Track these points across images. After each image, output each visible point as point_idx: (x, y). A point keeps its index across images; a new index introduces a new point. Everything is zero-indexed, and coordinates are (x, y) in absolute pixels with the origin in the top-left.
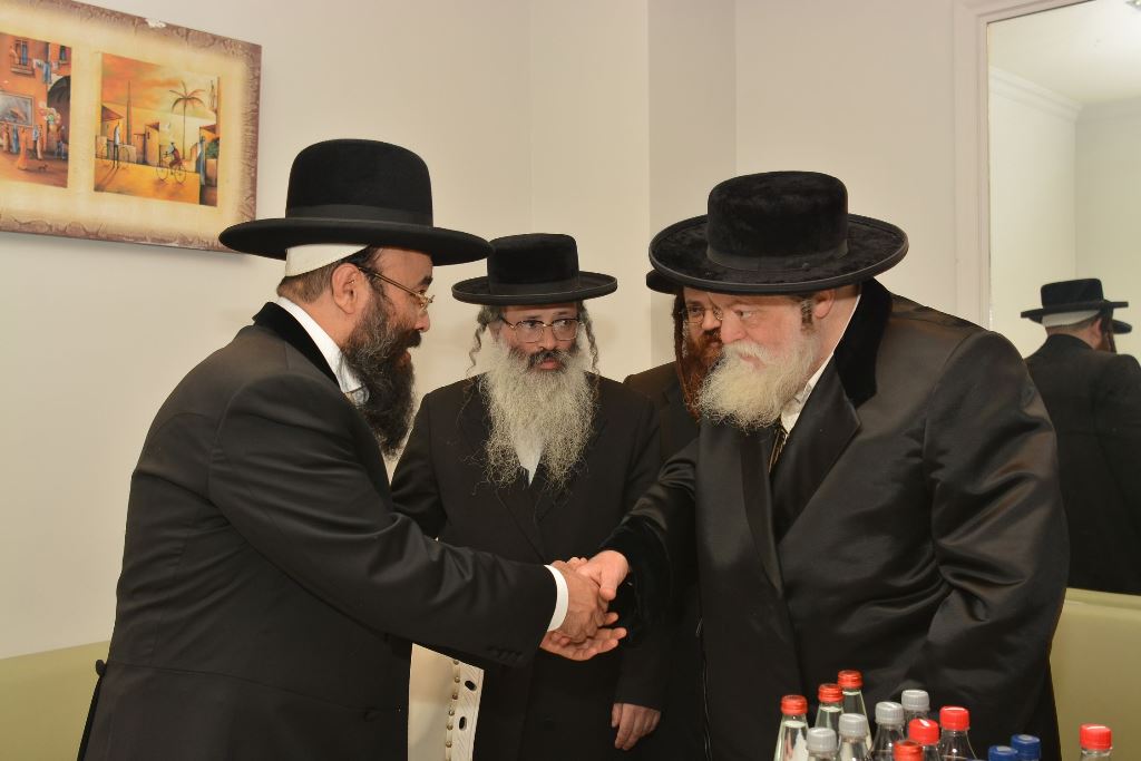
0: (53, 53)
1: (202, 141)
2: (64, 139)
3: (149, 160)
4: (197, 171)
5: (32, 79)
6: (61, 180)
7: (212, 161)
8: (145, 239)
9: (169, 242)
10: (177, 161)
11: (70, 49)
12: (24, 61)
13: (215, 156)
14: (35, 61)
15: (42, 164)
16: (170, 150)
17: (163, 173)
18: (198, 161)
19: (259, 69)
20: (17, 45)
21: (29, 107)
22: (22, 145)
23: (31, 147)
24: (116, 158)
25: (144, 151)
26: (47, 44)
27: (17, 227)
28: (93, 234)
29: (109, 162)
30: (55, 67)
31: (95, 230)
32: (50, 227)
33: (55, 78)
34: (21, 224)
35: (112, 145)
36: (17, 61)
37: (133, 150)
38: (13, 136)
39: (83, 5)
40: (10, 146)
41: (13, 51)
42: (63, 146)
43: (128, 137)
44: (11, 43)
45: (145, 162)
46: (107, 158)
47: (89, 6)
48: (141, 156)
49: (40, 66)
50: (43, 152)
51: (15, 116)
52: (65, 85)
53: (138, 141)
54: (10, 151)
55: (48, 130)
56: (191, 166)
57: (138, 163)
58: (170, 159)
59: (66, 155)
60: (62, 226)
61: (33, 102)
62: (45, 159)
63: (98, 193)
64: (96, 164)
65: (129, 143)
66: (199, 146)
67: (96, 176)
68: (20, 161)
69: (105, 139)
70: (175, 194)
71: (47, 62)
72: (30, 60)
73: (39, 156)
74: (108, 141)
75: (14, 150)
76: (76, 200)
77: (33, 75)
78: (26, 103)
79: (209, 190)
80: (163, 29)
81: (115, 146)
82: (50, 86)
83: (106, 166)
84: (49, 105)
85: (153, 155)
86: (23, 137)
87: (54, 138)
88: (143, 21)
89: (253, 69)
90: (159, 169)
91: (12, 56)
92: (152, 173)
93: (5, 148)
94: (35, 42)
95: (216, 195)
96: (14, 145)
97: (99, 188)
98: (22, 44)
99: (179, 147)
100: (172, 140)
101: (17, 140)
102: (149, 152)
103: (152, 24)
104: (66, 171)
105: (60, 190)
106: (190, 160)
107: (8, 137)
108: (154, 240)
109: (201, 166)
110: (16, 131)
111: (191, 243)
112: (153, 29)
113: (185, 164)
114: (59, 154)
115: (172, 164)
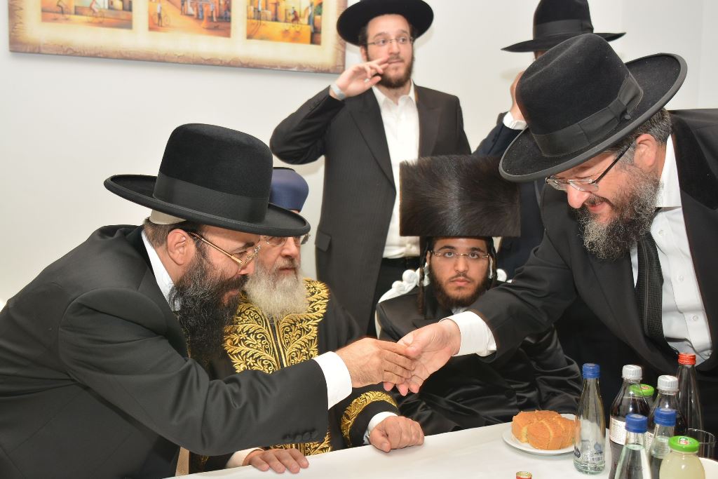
1: (311, 5)
2: (228, 8)
3: (279, 19)
4: (309, 24)
6: (226, 32)
7: (318, 17)
8: (276, 67)
9: (291, 68)
10: (296, 18)
13: (320, 14)
15: (216, 25)
16: (291, 12)
17: (287, 26)
18: (309, 17)
22: (205, 14)
23: (210, 15)
24: (259, 18)
25: (276, 13)
27: (203, 61)
28: (244, 64)
29: (255, 21)
31: (247, 62)
32: (221, 61)
34: (205, 60)
35: (257, 11)
37: (269, 13)
38: (200, 9)
40: (198, 15)
42: (228, 13)
43: (266, 5)
45: (276, 20)
46: (254, 19)
48: (274, 17)
50: (217, 18)
53: (272, 8)
54: (198, 18)
55: (220, 4)
56: (304, 21)
57: (272, 20)
58: (292, 17)
59: (230, 18)
60: (228, 60)
62: (218, 22)
63: (248, 40)
64: (248, 23)
65: (267, 9)
66: (310, 8)
67: (248, 30)
68: (204, 24)
69: (252, 8)
70: (295, 38)
73: (215, 19)
74: (255, 8)
75: (200, 17)
76: (236, 45)
79: (316, 36)
81: (259, 11)
83: (253, 24)
85: (282, 15)
86: (205, 9)
87: (223, 8)
90: (286, 24)
92: (281, 26)
93: (195, 16)
95: (320, 38)
96: (200, 14)
97: (249, 37)
99: (297, 9)
100: (293, 5)
101: (202, 11)
102: (279, 14)
104: (229, 28)
105: (227, 39)
106: (304, 17)
107: (197, 10)
108: (282, 67)
109: (311, 21)
110: (201, 6)
111: (305, 68)
113: (301, 20)
114: (226, 18)
115: (293, 20)
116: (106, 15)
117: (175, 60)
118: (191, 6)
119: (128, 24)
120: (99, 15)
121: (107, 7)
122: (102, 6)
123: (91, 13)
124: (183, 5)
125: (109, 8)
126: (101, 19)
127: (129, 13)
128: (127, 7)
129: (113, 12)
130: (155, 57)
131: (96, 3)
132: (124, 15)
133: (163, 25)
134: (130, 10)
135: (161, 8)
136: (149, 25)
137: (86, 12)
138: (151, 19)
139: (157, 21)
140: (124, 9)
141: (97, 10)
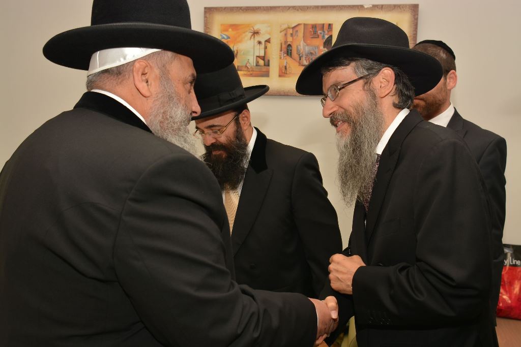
0: (326, 27)
5: (318, 39)
11: (332, 24)
12: (315, 33)
14: (319, 32)
19: (418, 15)
20: (313, 27)
21: (317, 50)
26: (323, 24)
30: (326, 32)
33: (326, 37)
36: (312, 33)
39: (337, 6)
41: (311, 30)
44: (310, 27)
47: (340, 6)
49: (321, 33)
51: (311, 54)
52: (330, 38)
61: (318, 47)
71: (323, 31)
72: (317, 32)
77: (318, 37)
78: (315, 48)
80: (371, 8)
82: (324, 40)
84: (324, 47)
88: (362, 6)
89: (414, 16)
91: (311, 31)
94: (319, 24)
98: (314, 27)
103: (366, 7)
112: (367, 9)
116: (254, 70)
117: (293, 95)
118: (305, 59)
119: (267, 74)
120: (250, 70)
121: (255, 65)
122: (252, 65)
123: (246, 69)
124: (300, 59)
125: (256, 65)
126: (251, 73)
127: (268, 67)
128: (266, 64)
129: (259, 67)
130: (282, 93)
131: (250, 63)
132: (264, 69)
133: (288, 73)
134: (269, 65)
135: (287, 62)
136: (279, 73)
137: (244, 69)
138: (280, 70)
139: (284, 71)
140: (265, 65)
141: (249, 67)
